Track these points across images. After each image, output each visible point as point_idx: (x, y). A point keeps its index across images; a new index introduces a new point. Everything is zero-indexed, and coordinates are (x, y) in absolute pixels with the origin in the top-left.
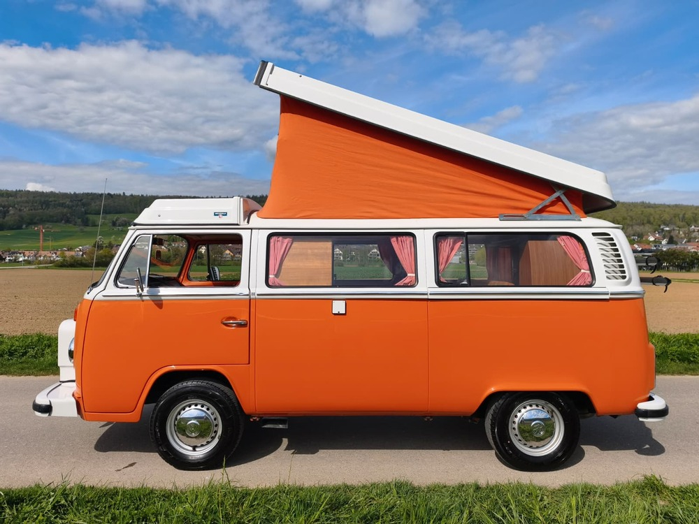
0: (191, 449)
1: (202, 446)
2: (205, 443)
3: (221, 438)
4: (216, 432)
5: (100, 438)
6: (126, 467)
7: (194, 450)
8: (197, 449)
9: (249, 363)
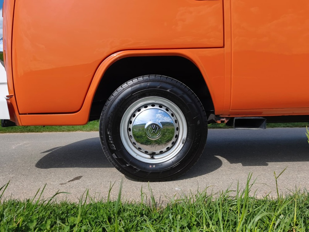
0: (149, 156)
1: (161, 153)
2: (164, 150)
3: (185, 142)
4: (177, 137)
5: (41, 160)
6: (72, 180)
7: (152, 158)
8: (155, 157)
9: (223, 47)
